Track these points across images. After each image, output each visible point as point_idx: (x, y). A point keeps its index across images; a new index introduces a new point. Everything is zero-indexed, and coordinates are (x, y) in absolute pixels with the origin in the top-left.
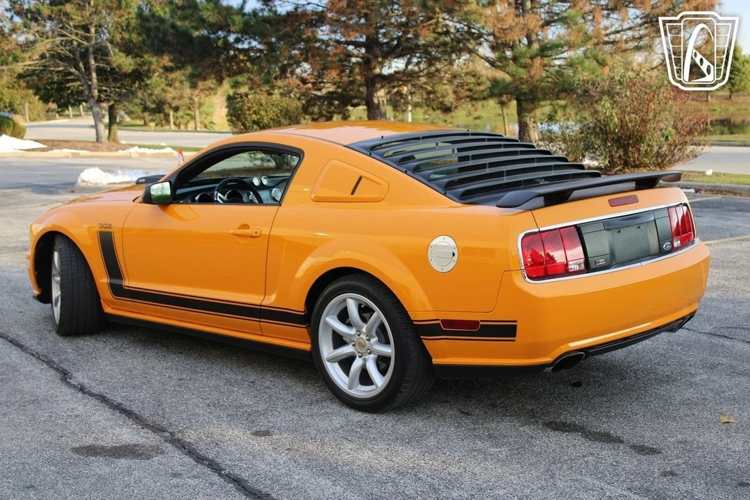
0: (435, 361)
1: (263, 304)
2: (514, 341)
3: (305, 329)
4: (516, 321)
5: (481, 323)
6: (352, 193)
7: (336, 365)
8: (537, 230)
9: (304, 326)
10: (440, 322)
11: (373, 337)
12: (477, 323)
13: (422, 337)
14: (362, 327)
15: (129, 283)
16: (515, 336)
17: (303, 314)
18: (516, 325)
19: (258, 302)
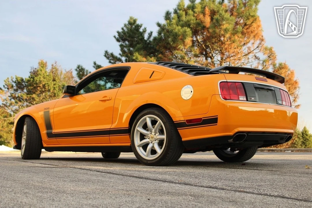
0: (183, 139)
1: (111, 128)
2: (217, 125)
3: (128, 136)
4: (217, 116)
5: (203, 119)
6: (150, 77)
7: (141, 148)
8: (226, 81)
9: (128, 134)
10: (185, 121)
11: (157, 133)
12: (201, 119)
13: (178, 129)
14: (152, 130)
15: (55, 131)
16: (217, 123)
17: (128, 128)
18: (217, 118)
19: (109, 127)
